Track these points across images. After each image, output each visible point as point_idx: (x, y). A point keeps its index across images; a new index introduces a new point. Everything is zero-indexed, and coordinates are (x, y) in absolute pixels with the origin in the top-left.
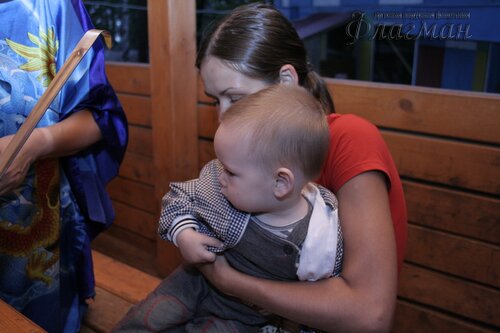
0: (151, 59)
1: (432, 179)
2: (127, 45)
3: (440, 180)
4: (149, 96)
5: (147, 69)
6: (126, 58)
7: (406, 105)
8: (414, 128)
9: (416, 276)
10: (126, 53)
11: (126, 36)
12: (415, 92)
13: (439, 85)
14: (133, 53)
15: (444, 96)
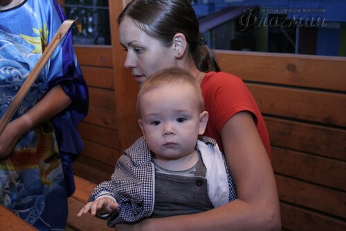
0: (113, 42)
1: (312, 120)
2: (97, 34)
3: (318, 120)
4: (112, 68)
5: (110, 49)
6: (96, 43)
7: (291, 68)
8: (298, 84)
9: (302, 188)
10: (96, 39)
11: (95, 28)
12: (298, 58)
13: (314, 53)
14: (101, 39)
15: (319, 60)
